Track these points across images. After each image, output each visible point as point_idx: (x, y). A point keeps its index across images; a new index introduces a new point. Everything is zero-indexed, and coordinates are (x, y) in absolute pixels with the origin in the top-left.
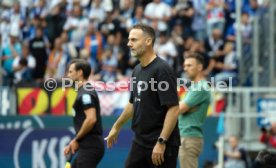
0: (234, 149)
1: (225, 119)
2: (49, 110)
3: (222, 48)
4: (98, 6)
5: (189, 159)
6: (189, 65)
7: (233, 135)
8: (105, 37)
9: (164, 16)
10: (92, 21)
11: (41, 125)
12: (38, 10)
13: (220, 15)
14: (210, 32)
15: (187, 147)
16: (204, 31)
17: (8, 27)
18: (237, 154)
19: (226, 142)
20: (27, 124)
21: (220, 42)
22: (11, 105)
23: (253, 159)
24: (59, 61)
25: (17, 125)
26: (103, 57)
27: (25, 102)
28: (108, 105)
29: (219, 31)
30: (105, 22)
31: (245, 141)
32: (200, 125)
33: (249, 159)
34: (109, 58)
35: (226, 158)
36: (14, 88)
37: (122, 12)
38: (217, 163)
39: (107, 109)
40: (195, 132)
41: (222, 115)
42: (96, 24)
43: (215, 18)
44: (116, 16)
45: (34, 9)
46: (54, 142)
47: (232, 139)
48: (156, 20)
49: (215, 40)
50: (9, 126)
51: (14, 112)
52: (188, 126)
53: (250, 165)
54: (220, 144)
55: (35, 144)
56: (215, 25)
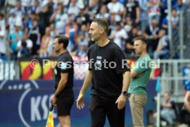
0: (167, 101)
1: (160, 81)
2: (42, 76)
3: (157, 33)
4: (74, 5)
5: (137, 109)
6: (137, 45)
7: (166, 92)
8: (79, 26)
9: (119, 11)
10: (70, 15)
11: (37, 86)
12: (34, 8)
13: (157, 11)
14: (150, 22)
15: (136, 100)
16: (146, 21)
17: (14, 20)
18: (169, 105)
19: (162, 97)
20: (27, 86)
21: (157, 29)
22: (16, 73)
23: (180, 109)
24: (48, 43)
25: (20, 87)
26: (78, 40)
27: (25, 71)
28: (81, 73)
29: (156, 21)
30: (79, 16)
31: (175, 96)
32: (145, 85)
33: (177, 109)
34: (82, 40)
35: (162, 108)
36: (18, 62)
37: (91, 9)
38: (156, 111)
39: (81, 75)
40: (141, 90)
41: (159, 78)
42: (73, 18)
43: (154, 12)
44: (86, 12)
45: (31, 7)
46: (45, 98)
47: (166, 95)
48: (114, 14)
49: (154, 28)
50: (15, 87)
51: (18, 78)
52: (137, 86)
53: (178, 112)
54: (158, 98)
55: (33, 100)
56: (154, 17)
